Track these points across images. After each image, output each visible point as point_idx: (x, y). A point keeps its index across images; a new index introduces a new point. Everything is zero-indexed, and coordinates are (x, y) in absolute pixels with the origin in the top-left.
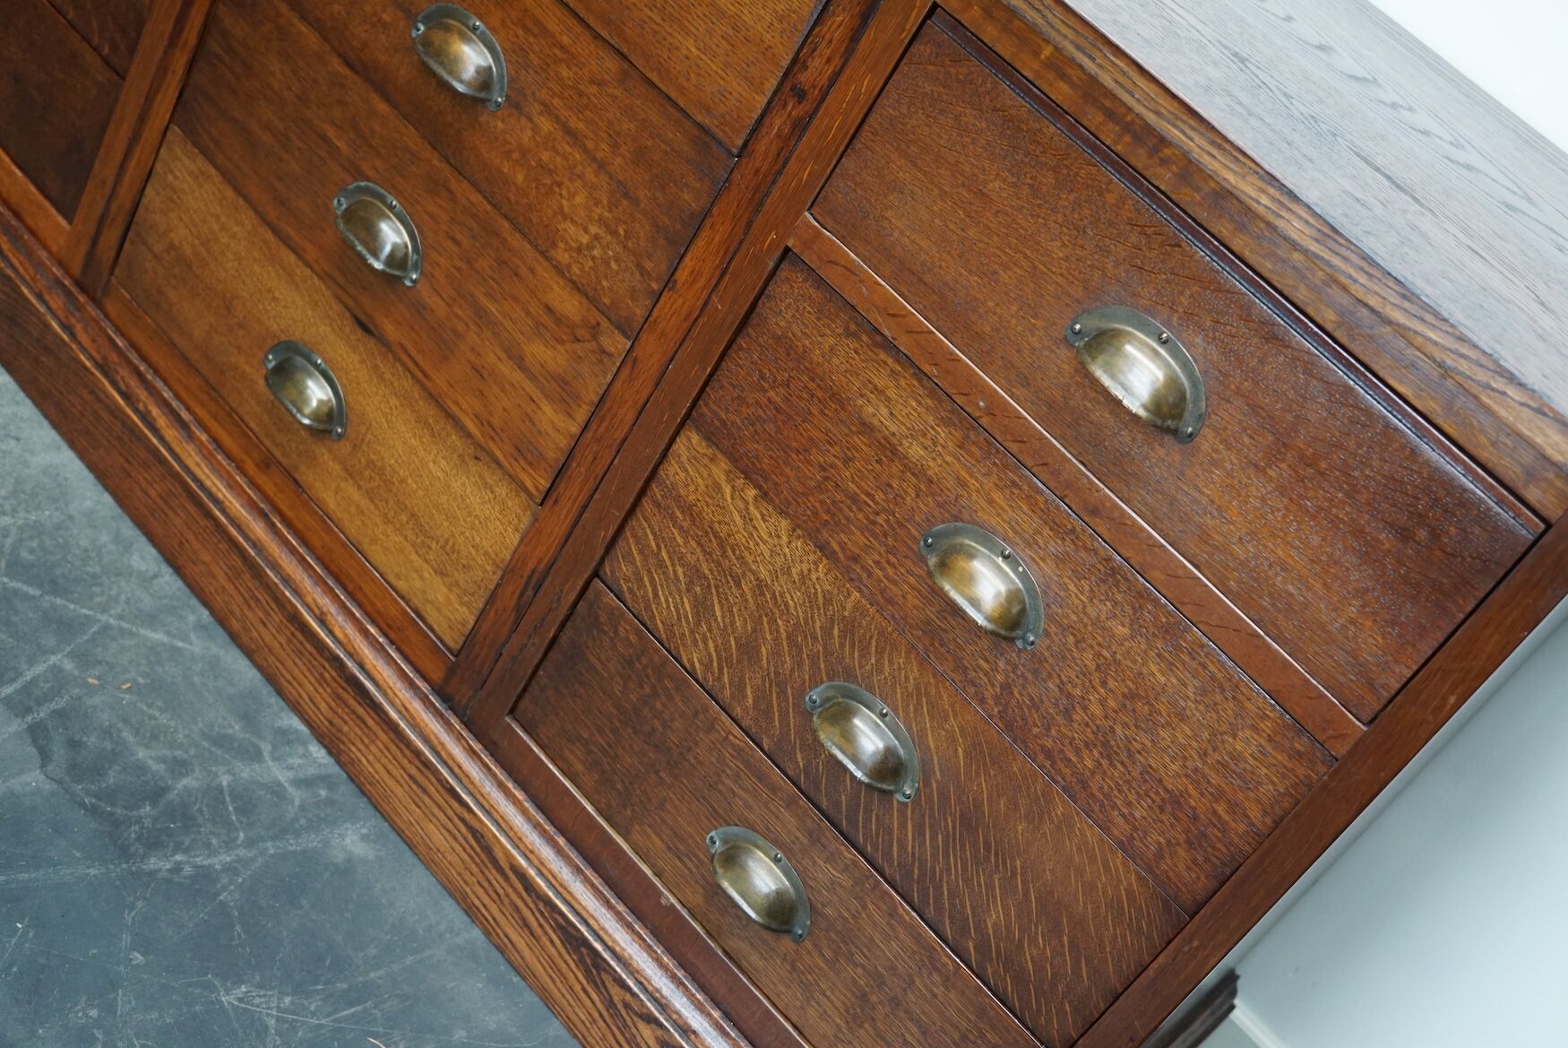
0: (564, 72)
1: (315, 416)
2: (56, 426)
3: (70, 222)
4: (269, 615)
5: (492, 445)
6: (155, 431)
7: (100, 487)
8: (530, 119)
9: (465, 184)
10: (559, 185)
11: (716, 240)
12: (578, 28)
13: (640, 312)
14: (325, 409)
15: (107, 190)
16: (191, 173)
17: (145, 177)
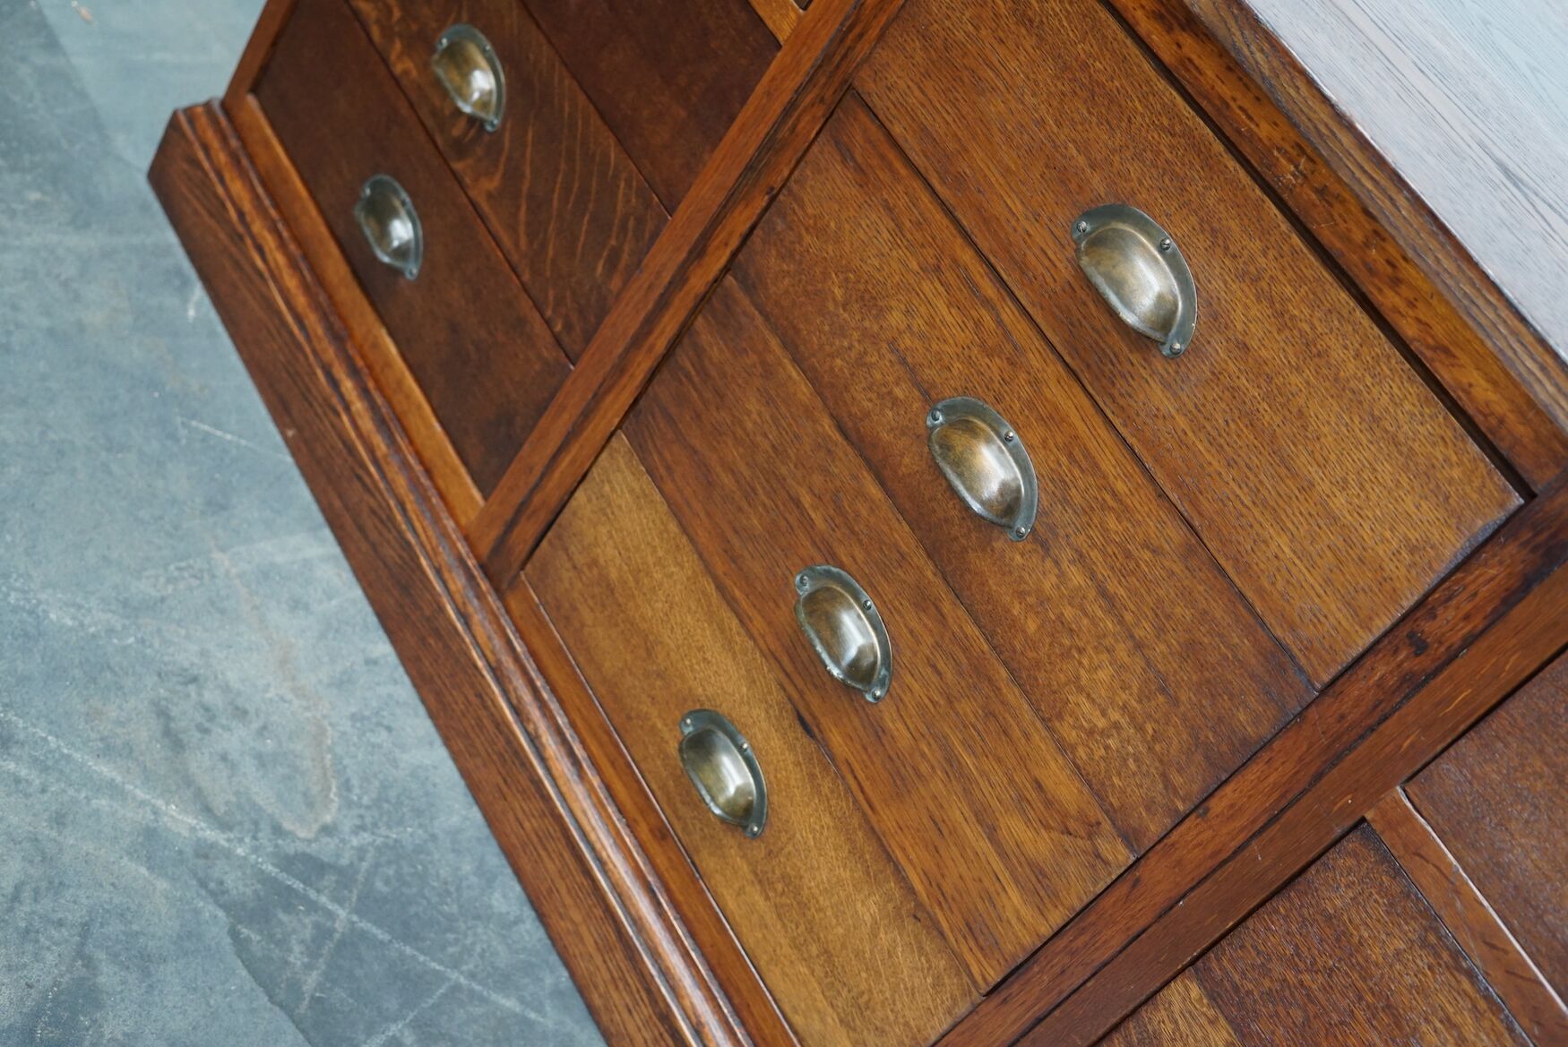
0: (1112, 523)
1: (730, 807)
2: (432, 715)
3: (486, 498)
4: (638, 1004)
5: (937, 910)
6: (543, 760)
7: (470, 799)
8: (1057, 563)
9: (961, 612)
10: (1081, 651)
11: (1271, 779)
12: (1139, 478)
13: (1154, 828)
14: (742, 801)
15: (533, 479)
16: (632, 491)
17: (579, 478)
